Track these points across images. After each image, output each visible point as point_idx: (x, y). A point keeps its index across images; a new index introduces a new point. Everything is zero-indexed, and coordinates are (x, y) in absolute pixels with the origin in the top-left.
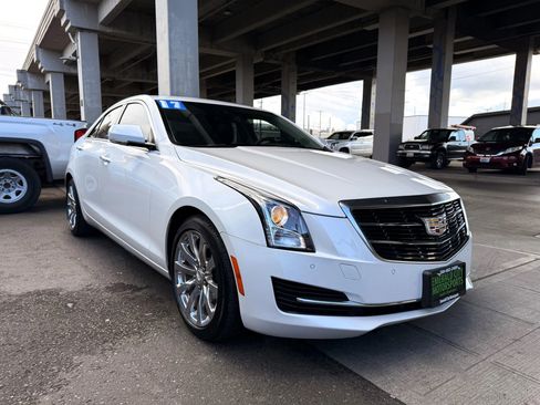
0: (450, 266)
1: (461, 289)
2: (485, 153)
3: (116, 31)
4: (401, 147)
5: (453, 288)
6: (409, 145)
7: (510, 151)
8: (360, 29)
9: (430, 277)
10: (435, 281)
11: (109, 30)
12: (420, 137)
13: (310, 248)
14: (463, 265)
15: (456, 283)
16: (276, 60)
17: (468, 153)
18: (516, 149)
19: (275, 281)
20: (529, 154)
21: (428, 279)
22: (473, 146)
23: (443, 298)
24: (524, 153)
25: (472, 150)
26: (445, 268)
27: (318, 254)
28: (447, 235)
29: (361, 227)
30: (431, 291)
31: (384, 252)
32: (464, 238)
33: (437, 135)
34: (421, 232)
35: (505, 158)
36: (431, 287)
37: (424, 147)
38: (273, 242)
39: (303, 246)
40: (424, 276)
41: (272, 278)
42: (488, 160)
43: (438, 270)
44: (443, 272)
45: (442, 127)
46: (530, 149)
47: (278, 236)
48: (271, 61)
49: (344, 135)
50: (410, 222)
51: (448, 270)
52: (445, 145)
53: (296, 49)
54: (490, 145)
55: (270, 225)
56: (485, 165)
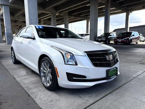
0: (113, 68)
1: (116, 74)
2: (120, 39)
3: (15, 5)
4: (97, 38)
5: (114, 74)
6: (99, 37)
7: (126, 38)
8: (85, 5)
9: (108, 71)
10: (110, 72)
11: (13, 5)
12: (102, 35)
13: (76, 64)
14: (117, 68)
15: (115, 73)
16: (63, 14)
17: (115, 39)
18: (128, 38)
19: (67, 73)
20: (131, 39)
21: (107, 72)
22: (116, 37)
23: (111, 77)
24: (130, 39)
25: (116, 38)
26: (112, 69)
27: (78, 66)
28: (112, 60)
29: (90, 58)
30: (108, 75)
31: (96, 65)
32: (117, 61)
33: (107, 34)
34: (105, 60)
35: (125, 40)
36: (108, 74)
37: (103, 38)
38: (66, 63)
39: (74, 64)
40: (106, 71)
41: (66, 72)
42: (120, 41)
43: (110, 69)
44: (111, 70)
45: (108, 32)
46: (131, 38)
47: (68, 61)
48: (61, 15)
49: (82, 35)
50: (102, 57)
51: (113, 69)
52: (109, 37)
53: (68, 11)
54: (121, 37)
55: (66, 58)
56: (120, 42)
